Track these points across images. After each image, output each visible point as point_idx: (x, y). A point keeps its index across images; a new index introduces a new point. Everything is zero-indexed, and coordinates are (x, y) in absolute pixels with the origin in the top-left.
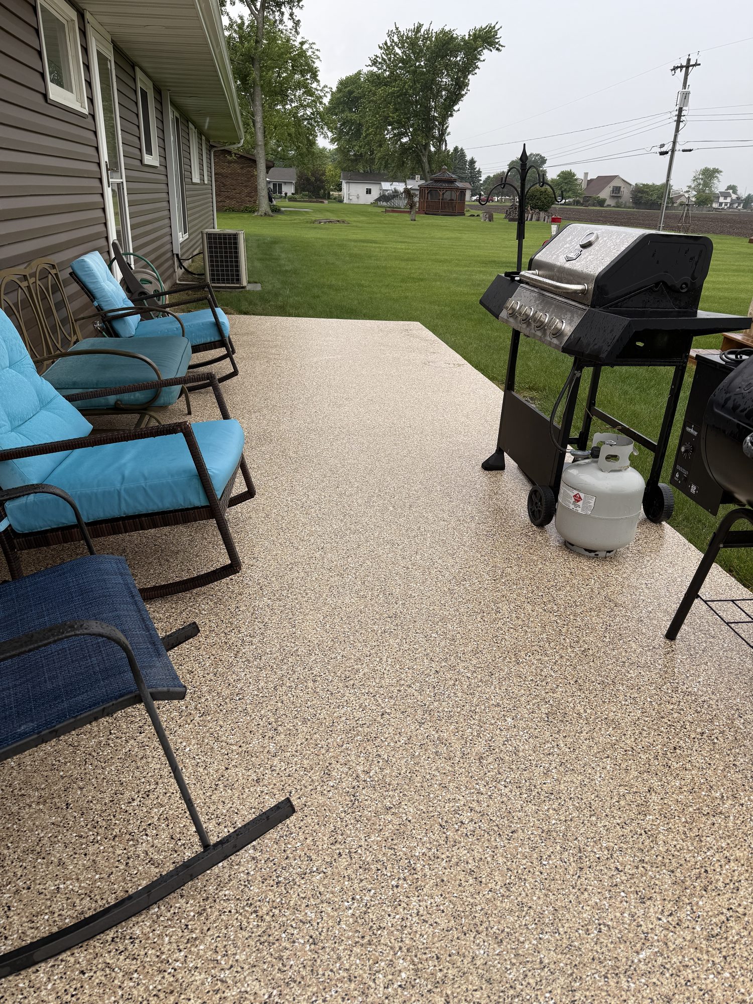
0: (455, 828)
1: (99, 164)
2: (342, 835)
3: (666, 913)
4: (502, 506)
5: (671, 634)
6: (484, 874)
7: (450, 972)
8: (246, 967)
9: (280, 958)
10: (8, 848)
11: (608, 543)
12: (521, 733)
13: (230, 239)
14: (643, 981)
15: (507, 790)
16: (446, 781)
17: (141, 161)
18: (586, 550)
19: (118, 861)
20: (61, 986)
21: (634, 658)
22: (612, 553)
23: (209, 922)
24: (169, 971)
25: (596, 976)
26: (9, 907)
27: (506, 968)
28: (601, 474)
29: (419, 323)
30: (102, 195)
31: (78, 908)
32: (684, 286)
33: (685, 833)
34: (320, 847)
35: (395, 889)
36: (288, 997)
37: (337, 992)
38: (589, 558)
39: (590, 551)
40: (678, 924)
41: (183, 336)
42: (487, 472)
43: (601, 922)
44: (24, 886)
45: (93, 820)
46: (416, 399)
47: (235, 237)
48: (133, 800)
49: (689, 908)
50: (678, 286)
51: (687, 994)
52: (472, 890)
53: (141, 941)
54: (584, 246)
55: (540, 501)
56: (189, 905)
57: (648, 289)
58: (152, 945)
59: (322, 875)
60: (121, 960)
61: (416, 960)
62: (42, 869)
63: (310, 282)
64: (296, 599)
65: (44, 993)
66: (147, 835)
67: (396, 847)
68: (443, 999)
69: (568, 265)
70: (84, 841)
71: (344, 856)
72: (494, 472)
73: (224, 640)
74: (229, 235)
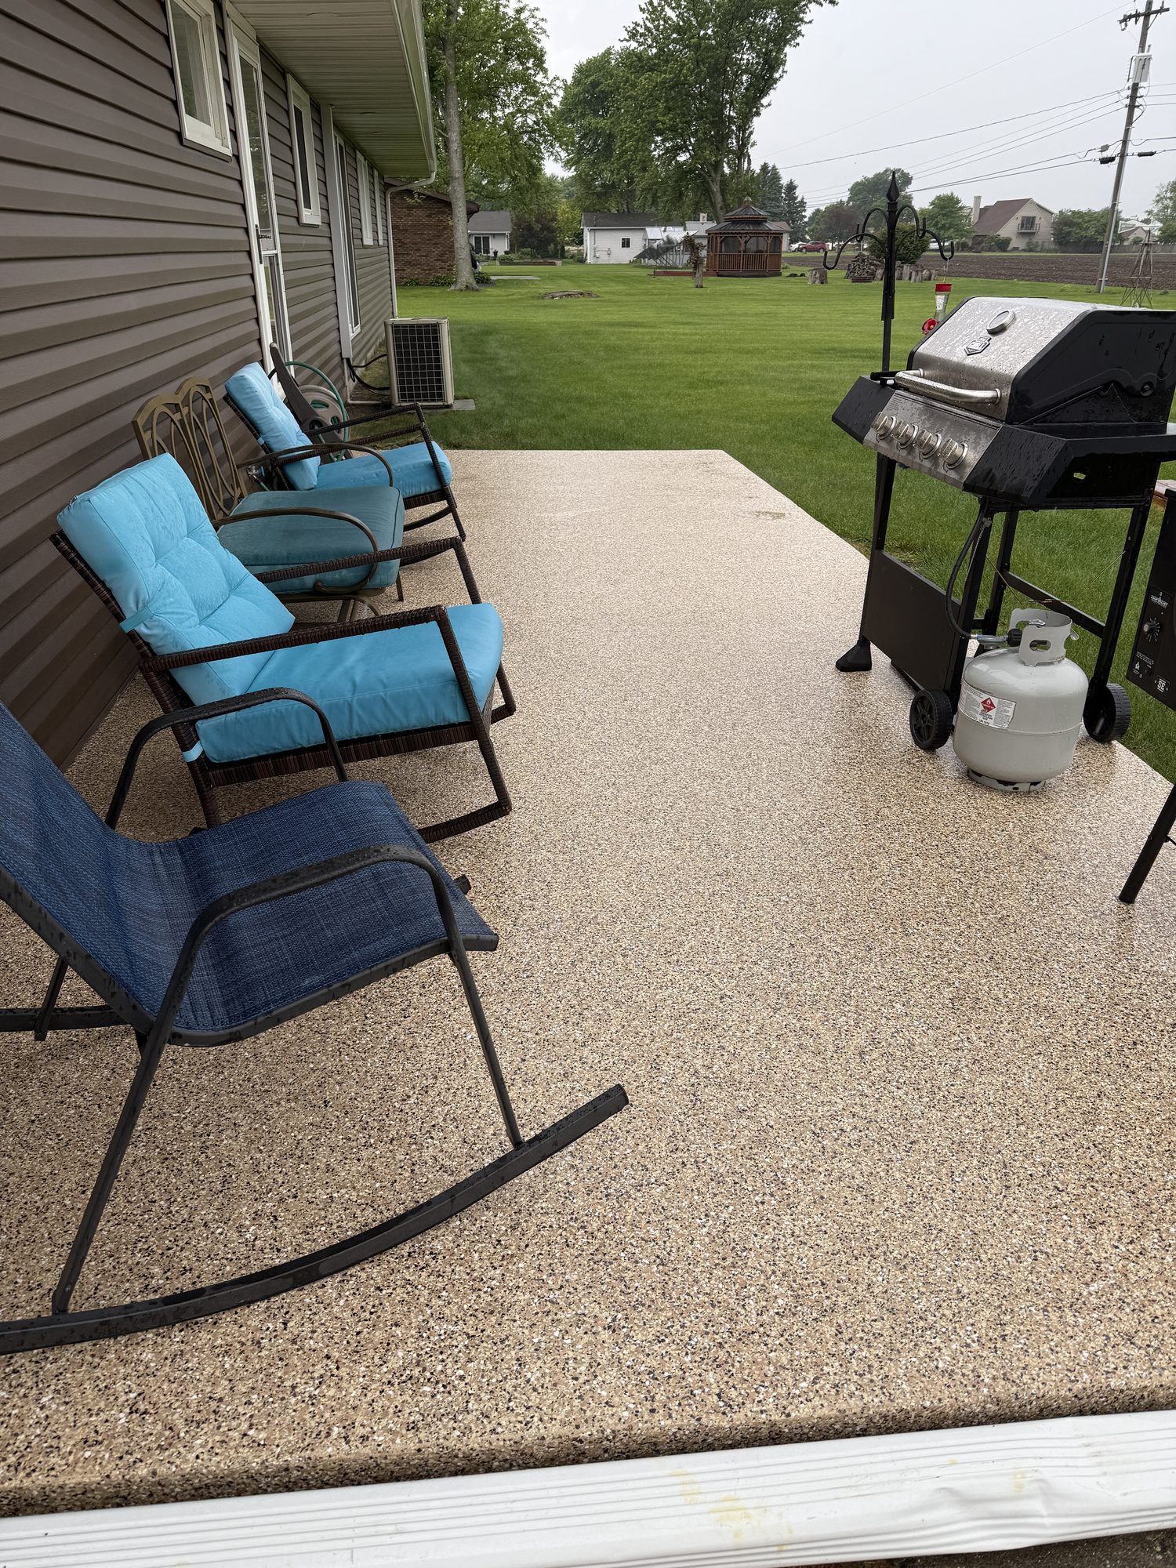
0: (833, 1137)
1: (247, 230)
2: (683, 1141)
3: (1125, 1241)
4: (870, 722)
5: (1128, 895)
6: (877, 1191)
7: (840, 1299)
8: (580, 1288)
9: (622, 1279)
10: (261, 1151)
11: (1033, 770)
12: (916, 1023)
13: (427, 332)
14: (1095, 1316)
15: (901, 1092)
16: (817, 1078)
17: (298, 219)
18: (1000, 782)
19: (401, 1167)
20: (356, 1303)
21: (1073, 927)
22: (1038, 786)
23: (526, 1238)
24: (485, 1289)
25: (1033, 1309)
26: (274, 1216)
27: (913, 1297)
28: (1022, 669)
29: (723, 452)
30: (252, 276)
31: (359, 1219)
32: (1147, 387)
33: (1149, 1147)
34: (657, 1155)
35: (760, 1206)
36: (636, 1321)
37: (697, 1317)
38: (1005, 793)
39: (1006, 783)
40: (1141, 1253)
41: (391, 485)
42: (844, 674)
43: (1036, 1248)
44: (288, 1194)
45: (361, 1121)
46: (729, 568)
47: (435, 329)
48: (409, 1097)
49: (1156, 1235)
50: (1138, 388)
51: (1154, 1332)
52: (861, 1208)
53: (444, 1257)
54: (994, 332)
55: (930, 712)
56: (497, 1218)
57: (1092, 394)
58: (460, 1262)
59: (663, 1187)
60: (423, 1277)
61: (794, 1285)
62: (307, 1177)
63: (549, 394)
64: (586, 851)
65: (336, 1309)
66: (432, 1138)
67: (756, 1157)
68: (833, 1329)
69: (970, 361)
70: (354, 1144)
71: (688, 1166)
72: (855, 674)
73: (495, 903)
74: (427, 325)
